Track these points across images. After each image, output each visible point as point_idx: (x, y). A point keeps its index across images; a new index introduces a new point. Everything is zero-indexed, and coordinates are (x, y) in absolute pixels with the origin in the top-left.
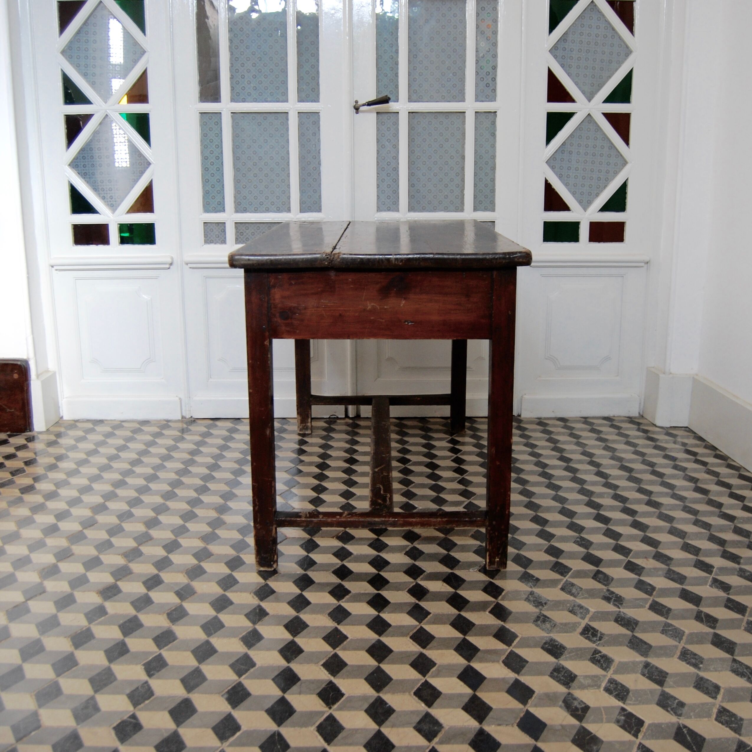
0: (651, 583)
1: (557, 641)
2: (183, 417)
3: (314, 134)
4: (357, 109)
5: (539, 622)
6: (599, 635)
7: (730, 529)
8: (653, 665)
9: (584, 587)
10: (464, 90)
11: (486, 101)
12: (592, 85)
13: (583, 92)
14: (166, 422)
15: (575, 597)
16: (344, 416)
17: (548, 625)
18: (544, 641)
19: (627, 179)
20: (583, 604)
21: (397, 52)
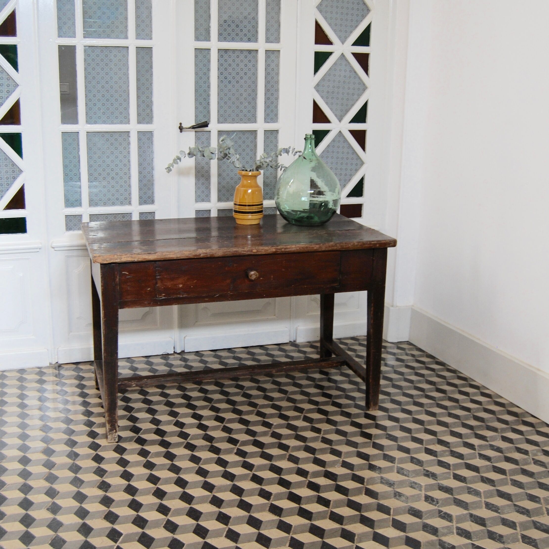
0: (446, 461)
1: (414, 508)
2: (50, 364)
3: (149, 147)
4: (181, 129)
5: (397, 497)
6: (435, 500)
7: (471, 417)
8: (475, 515)
9: (410, 470)
10: (256, 114)
11: (271, 122)
12: (342, 111)
13: (336, 115)
14: (38, 370)
15: (408, 477)
16: (173, 353)
17: (403, 498)
18: (407, 509)
19: (364, 175)
20: (416, 481)
21: (209, 87)
